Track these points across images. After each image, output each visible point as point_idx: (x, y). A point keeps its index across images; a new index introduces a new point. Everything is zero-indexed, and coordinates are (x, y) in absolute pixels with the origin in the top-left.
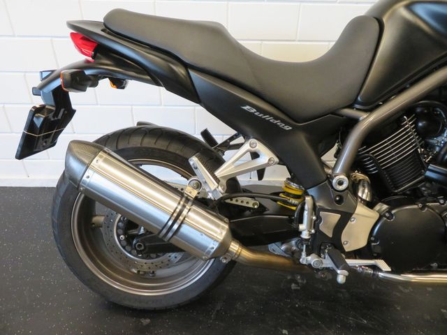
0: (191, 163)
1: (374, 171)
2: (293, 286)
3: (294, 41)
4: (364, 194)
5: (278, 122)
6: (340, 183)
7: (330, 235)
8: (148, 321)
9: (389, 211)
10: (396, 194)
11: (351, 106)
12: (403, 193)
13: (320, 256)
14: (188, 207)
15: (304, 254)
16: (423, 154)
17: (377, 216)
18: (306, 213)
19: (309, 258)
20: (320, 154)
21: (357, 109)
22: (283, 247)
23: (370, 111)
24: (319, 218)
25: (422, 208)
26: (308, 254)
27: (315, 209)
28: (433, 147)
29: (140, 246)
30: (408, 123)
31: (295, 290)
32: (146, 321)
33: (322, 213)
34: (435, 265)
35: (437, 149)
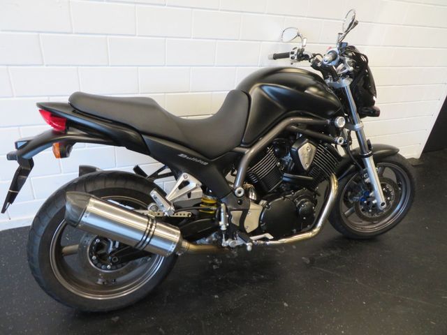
0: (152, 196)
1: (255, 181)
2: (214, 267)
3: (188, 92)
4: (253, 196)
5: (200, 161)
6: (239, 192)
7: (238, 225)
8: (117, 318)
9: (267, 204)
10: (270, 193)
11: (239, 146)
12: (273, 192)
13: (233, 239)
14: (154, 224)
15: (224, 240)
16: (280, 166)
17: (261, 208)
18: (222, 214)
19: (227, 242)
20: (224, 175)
21: (243, 147)
22: (207, 240)
23: (250, 147)
24: (230, 216)
25: (284, 199)
26: (226, 240)
27: (228, 211)
28: (284, 162)
29: (115, 259)
30: (270, 151)
31: (217, 269)
32: (116, 319)
33: (232, 212)
34: (295, 230)
35: (287, 163)
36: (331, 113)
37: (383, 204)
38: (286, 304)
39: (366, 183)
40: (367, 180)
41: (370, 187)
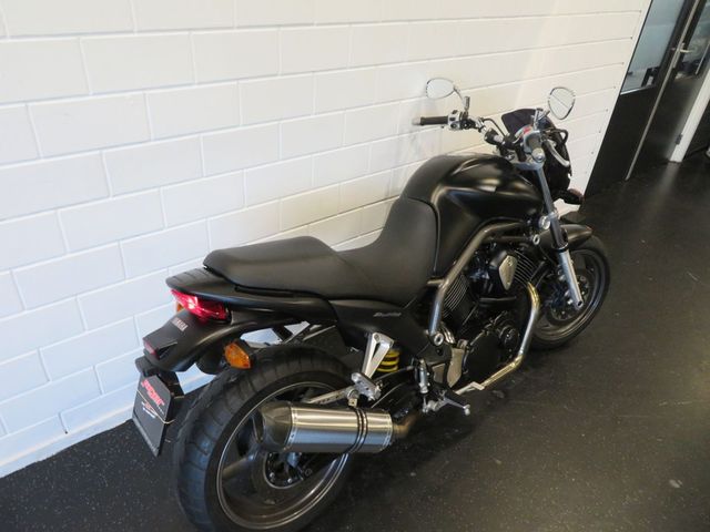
0: (355, 380)
6: (439, 340)
7: (441, 381)
9: (469, 344)
13: (436, 400)
15: (425, 404)
17: (463, 351)
18: (422, 373)
19: (429, 406)
21: (436, 279)
23: (445, 277)
24: (432, 373)
26: (427, 403)
27: (429, 369)
33: (433, 368)
36: (533, 211)
37: (580, 303)
38: (499, 462)
39: (561, 282)
40: (562, 278)
41: (566, 285)
